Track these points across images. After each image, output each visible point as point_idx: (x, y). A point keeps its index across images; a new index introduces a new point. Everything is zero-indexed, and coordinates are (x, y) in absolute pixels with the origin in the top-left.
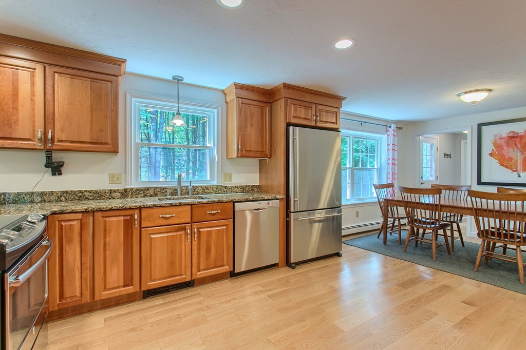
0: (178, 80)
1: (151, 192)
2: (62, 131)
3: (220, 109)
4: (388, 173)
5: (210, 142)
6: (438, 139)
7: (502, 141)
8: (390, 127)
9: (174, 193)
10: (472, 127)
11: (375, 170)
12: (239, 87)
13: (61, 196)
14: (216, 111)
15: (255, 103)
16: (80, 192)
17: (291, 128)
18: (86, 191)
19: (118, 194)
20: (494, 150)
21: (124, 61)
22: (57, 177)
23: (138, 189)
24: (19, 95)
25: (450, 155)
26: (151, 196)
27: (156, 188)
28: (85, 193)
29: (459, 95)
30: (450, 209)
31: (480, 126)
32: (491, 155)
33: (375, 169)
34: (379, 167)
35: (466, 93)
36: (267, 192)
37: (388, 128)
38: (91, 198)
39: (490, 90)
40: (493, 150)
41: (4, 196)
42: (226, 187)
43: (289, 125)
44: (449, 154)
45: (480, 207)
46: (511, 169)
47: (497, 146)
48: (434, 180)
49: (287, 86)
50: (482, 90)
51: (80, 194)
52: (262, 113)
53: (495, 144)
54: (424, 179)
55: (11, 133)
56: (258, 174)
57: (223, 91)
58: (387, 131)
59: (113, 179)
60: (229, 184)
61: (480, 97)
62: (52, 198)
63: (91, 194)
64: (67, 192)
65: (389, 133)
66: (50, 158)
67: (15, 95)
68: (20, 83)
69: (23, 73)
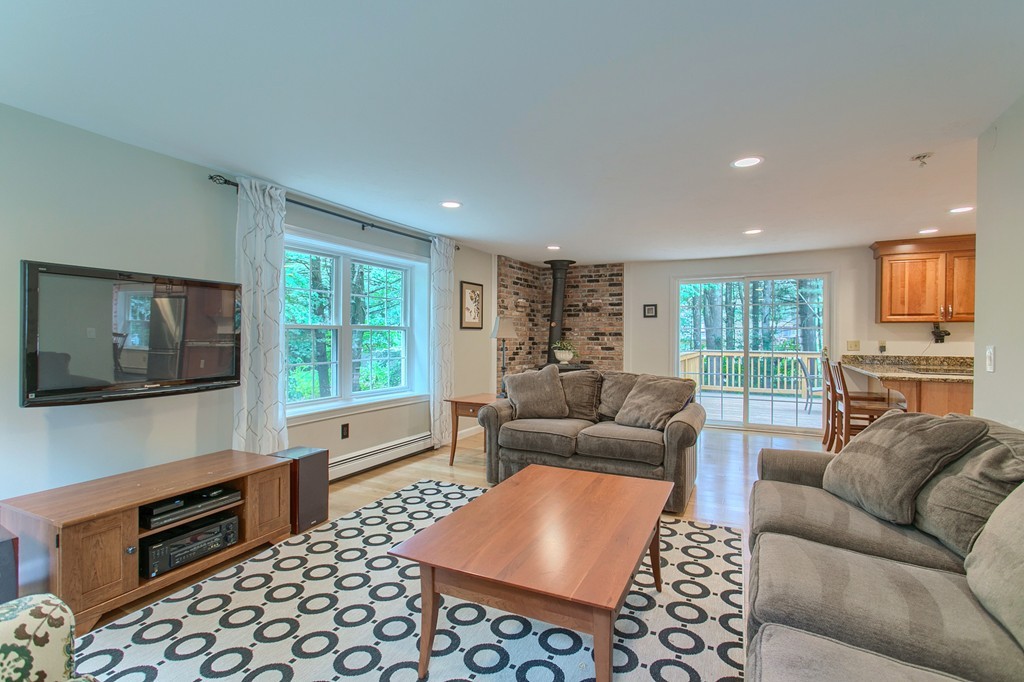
13: (944, 361)
22: (939, 344)
24: (927, 281)
41: (899, 358)
55: (921, 310)
62: (937, 362)
66: (938, 328)
67: (924, 281)
68: (927, 271)
69: (930, 265)
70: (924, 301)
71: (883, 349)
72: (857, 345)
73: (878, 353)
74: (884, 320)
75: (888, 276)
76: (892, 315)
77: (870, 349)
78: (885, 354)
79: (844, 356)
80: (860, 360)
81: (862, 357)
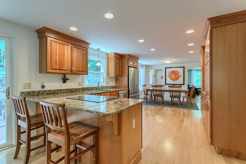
0: (98, 50)
1: (90, 89)
2: (75, 68)
3: (106, 60)
4: (143, 82)
5: (102, 71)
7: (171, 73)
8: (144, 67)
9: (96, 88)
10: (164, 68)
12: (115, 53)
13: (66, 91)
14: (105, 60)
15: (118, 59)
16: (71, 89)
17: (129, 68)
18: (73, 89)
19: (81, 90)
21: (90, 44)
22: (64, 84)
23: (86, 88)
24: (65, 54)
26: (90, 90)
27: (91, 87)
28: (73, 90)
29: (165, 61)
31: (166, 68)
32: (168, 76)
35: (166, 61)
36: (119, 88)
37: (143, 67)
38: (74, 91)
39: (171, 60)
41: (50, 91)
42: (108, 87)
43: (129, 67)
44: (155, 75)
46: (172, 80)
48: (152, 83)
49: (129, 55)
50: (170, 60)
51: (71, 90)
52: (120, 62)
53: (169, 73)
55: (63, 68)
56: (115, 82)
57: (107, 54)
58: (143, 68)
59: (79, 84)
60: (108, 86)
61: (169, 62)
62: (64, 92)
63: (74, 90)
64: (67, 89)
66: (65, 76)
67: (64, 54)
68: (65, 50)
69: (66, 47)
70: (64, 64)
71: (43, 87)
72: (29, 85)
73: (41, 89)
74: (48, 71)
75: (50, 48)
76: (52, 69)
77: (36, 87)
78: (44, 89)
79: (22, 93)
80: (32, 94)
81: (33, 92)
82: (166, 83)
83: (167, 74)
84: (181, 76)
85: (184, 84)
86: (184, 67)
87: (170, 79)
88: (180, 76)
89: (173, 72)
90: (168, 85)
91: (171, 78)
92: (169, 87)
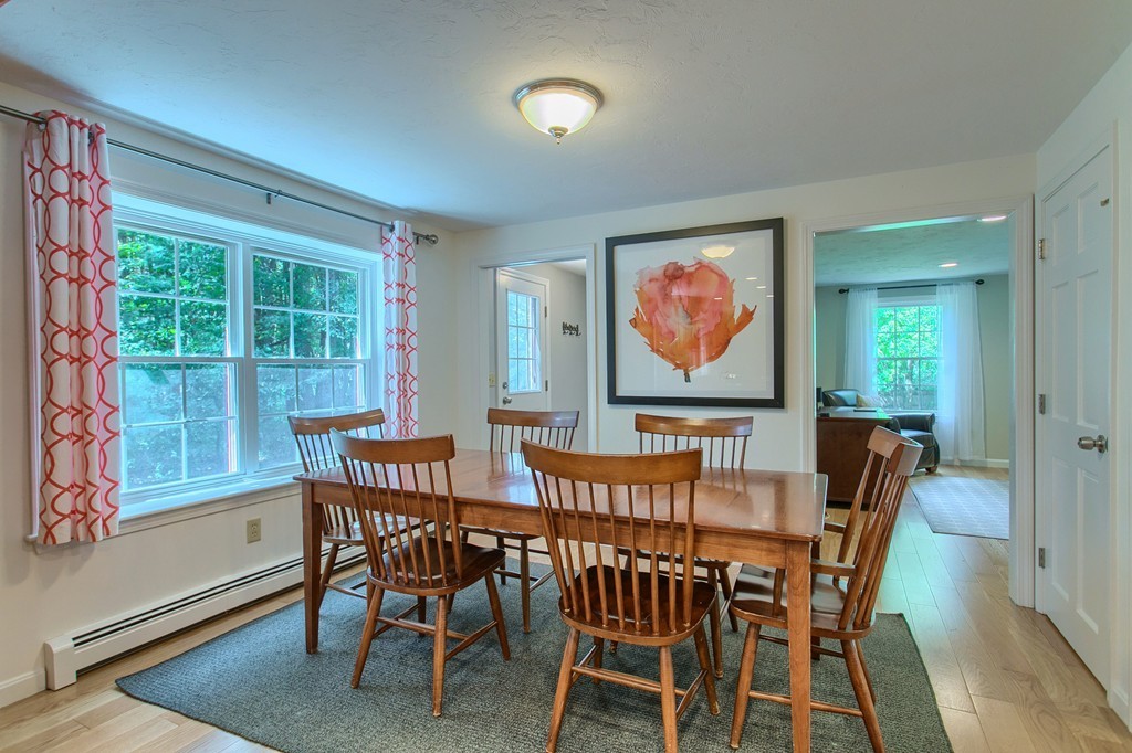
4: (389, 377)
6: (548, 285)
7: (655, 287)
8: (392, 229)
10: (595, 245)
11: (360, 367)
20: (640, 310)
25: (576, 329)
30: (486, 511)
31: (612, 244)
32: (634, 322)
33: (359, 361)
34: (368, 355)
37: (386, 233)
40: (637, 310)
44: (574, 325)
45: (558, 507)
46: (672, 361)
47: (646, 300)
48: (539, 389)
53: (640, 294)
54: (512, 389)
58: (384, 241)
65: (389, 248)
82: (620, 393)
83: (627, 305)
84: (748, 316)
85: (778, 402)
86: (777, 226)
87: (655, 350)
88: (738, 313)
89: (675, 274)
90: (631, 412)
91: (661, 343)
92: (642, 425)
